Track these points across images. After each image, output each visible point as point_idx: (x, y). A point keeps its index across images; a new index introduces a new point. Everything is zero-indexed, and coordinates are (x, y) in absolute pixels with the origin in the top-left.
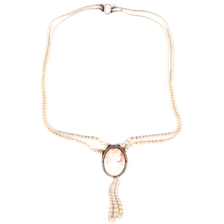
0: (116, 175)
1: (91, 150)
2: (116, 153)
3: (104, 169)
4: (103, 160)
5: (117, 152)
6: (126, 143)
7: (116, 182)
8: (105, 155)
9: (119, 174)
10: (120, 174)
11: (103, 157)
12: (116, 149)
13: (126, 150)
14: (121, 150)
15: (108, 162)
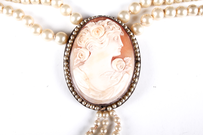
0: (108, 102)
1: (33, 30)
2: (109, 31)
3: (71, 85)
4: (69, 57)
5: (111, 27)
6: (135, 10)
7: (107, 123)
8: (74, 40)
9: (115, 100)
10: (119, 96)
11: (67, 47)
12: (108, 20)
13: (135, 29)
14: (123, 28)
15: (82, 60)
